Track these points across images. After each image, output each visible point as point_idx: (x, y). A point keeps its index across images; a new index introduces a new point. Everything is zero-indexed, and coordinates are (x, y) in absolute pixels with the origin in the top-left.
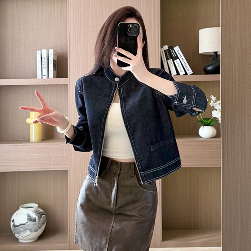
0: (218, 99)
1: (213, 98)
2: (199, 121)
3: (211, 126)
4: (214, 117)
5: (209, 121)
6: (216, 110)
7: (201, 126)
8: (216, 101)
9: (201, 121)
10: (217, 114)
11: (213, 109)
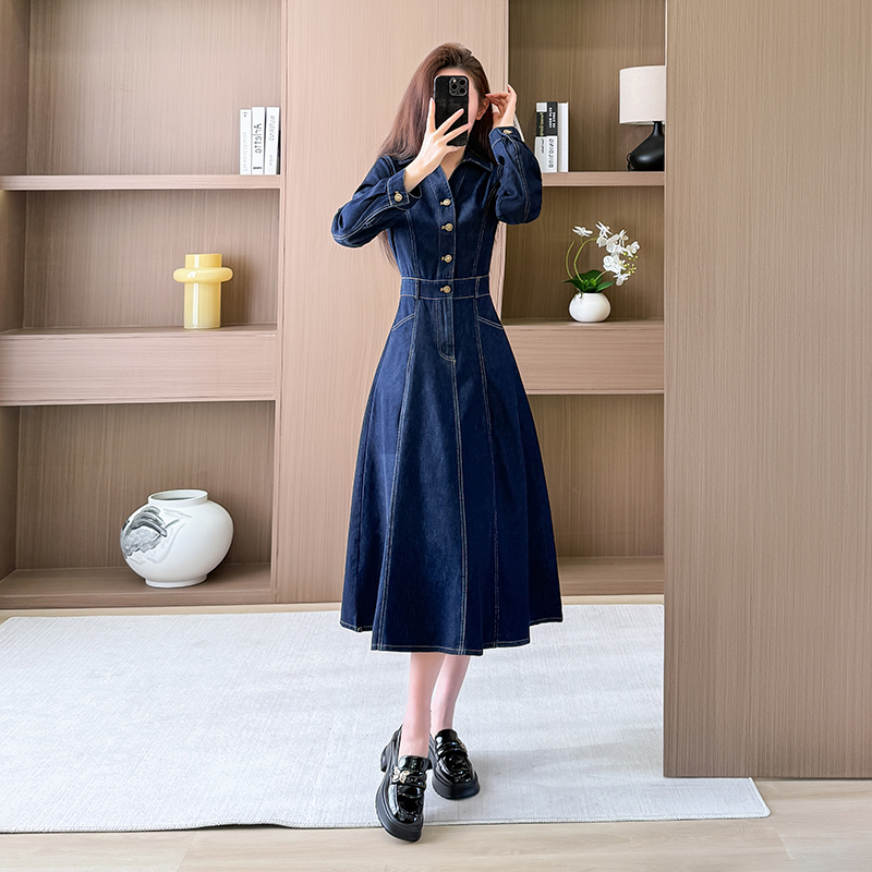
0: (615, 230)
1: (604, 229)
2: (571, 281)
3: (599, 292)
4: (608, 270)
5: (594, 282)
6: (610, 254)
7: (577, 293)
8: (610, 236)
9: (576, 283)
10: (612, 264)
11: (604, 252)
